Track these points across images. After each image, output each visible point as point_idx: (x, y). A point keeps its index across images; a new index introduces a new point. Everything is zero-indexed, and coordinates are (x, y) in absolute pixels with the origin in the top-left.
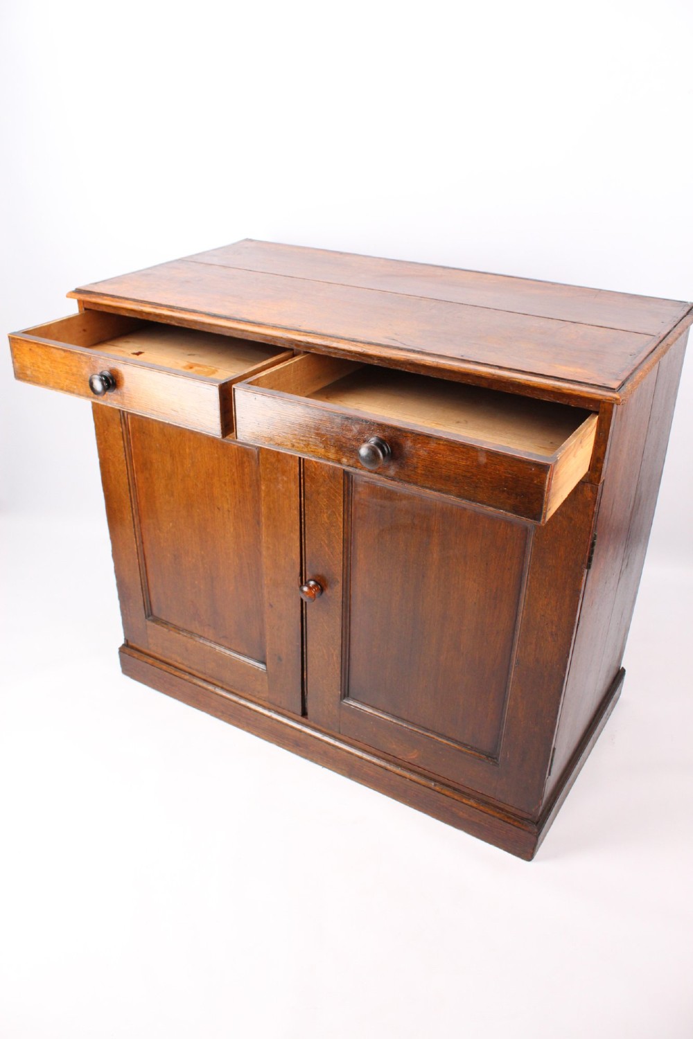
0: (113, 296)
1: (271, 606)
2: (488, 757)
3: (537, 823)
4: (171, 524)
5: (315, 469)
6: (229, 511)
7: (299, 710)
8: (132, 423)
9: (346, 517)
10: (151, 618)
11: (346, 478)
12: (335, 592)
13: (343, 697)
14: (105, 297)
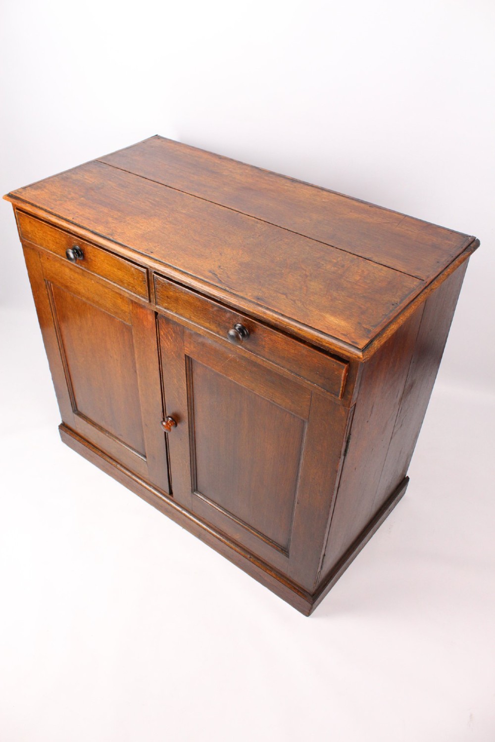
0: (33, 205)
1: (146, 425)
2: (282, 550)
3: (313, 595)
4: (83, 359)
5: (167, 349)
6: (117, 360)
7: (168, 491)
8: (54, 289)
9: (188, 383)
10: (76, 412)
11: (187, 359)
12: (184, 426)
13: (193, 491)
14: (27, 204)
